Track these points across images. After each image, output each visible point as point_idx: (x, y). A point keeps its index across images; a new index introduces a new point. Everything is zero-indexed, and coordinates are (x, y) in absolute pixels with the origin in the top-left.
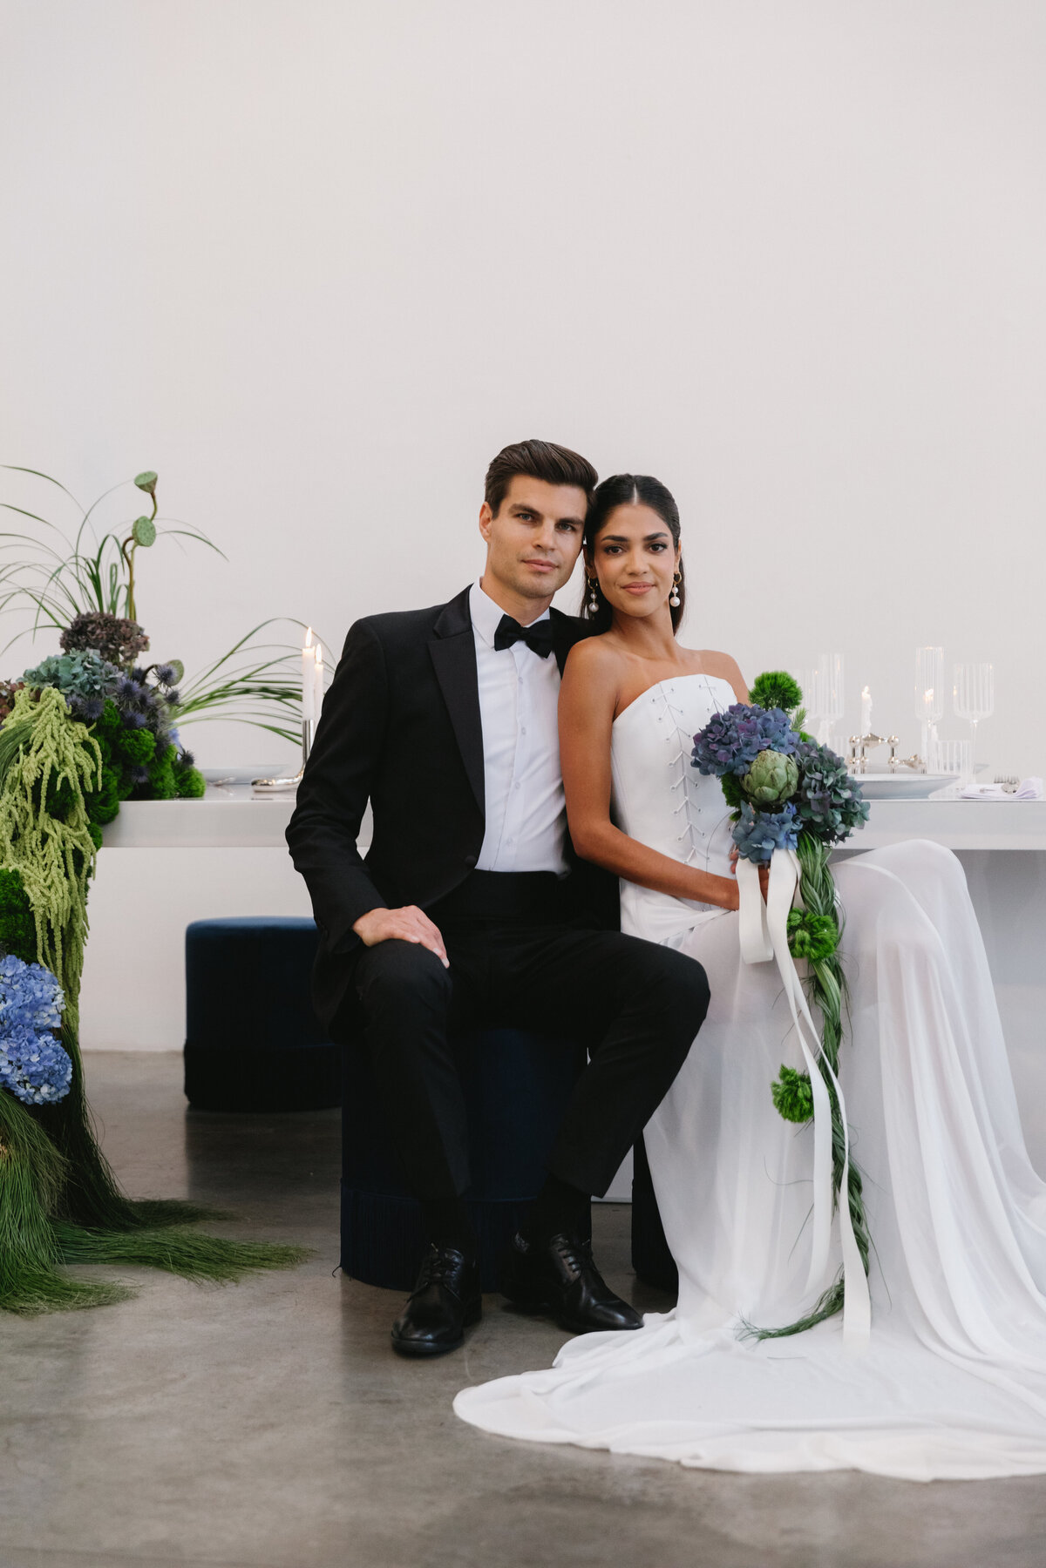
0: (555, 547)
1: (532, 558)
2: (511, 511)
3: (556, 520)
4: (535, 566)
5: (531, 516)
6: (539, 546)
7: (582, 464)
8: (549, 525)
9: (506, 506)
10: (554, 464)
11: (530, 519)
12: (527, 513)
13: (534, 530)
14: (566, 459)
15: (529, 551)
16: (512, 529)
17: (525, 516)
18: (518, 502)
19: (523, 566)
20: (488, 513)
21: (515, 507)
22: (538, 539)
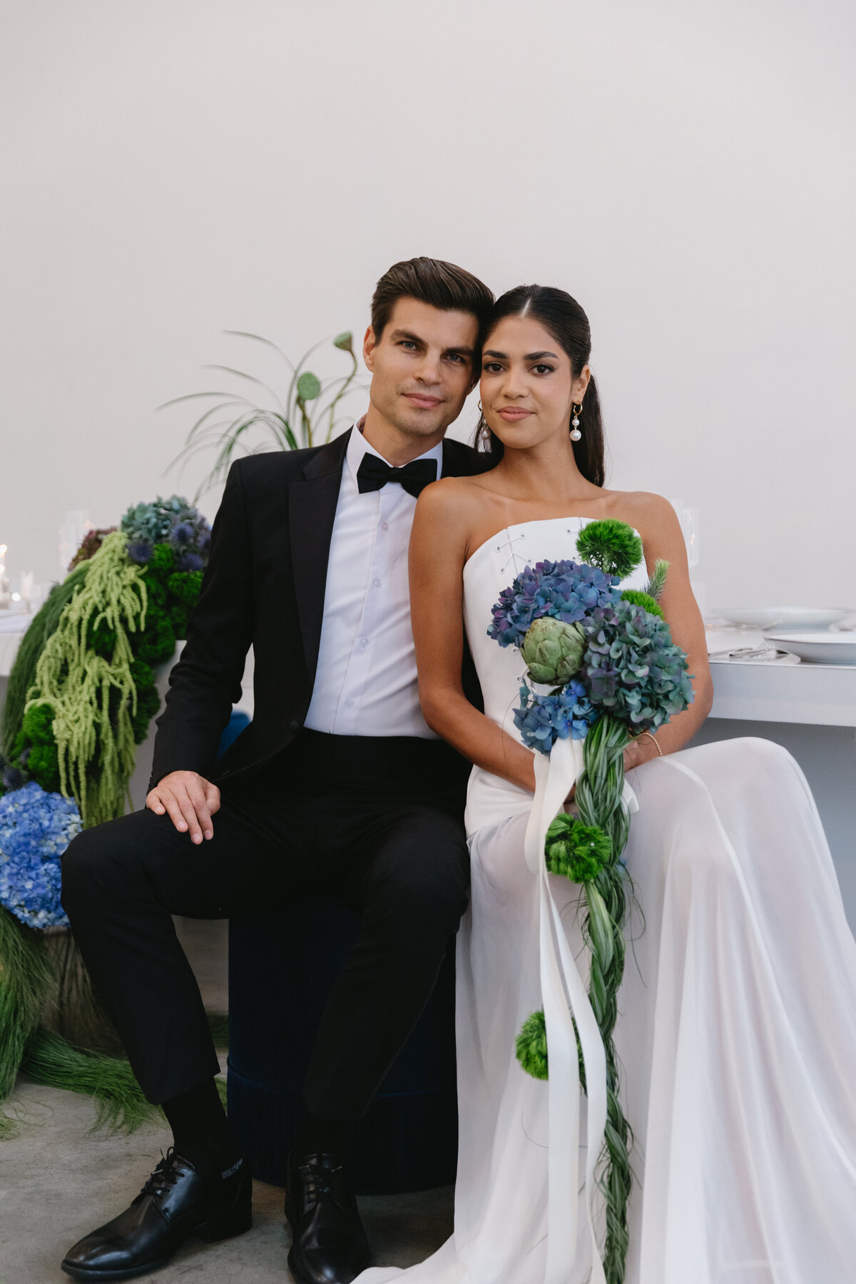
0: (440, 380)
1: (413, 392)
2: (392, 338)
3: (442, 350)
4: (415, 400)
5: (414, 344)
6: (420, 378)
7: (474, 286)
8: (434, 355)
9: (389, 331)
10: (441, 284)
11: (414, 348)
12: (409, 340)
13: (418, 360)
14: (455, 279)
15: (409, 383)
16: (393, 357)
17: (409, 345)
18: (401, 328)
19: (403, 400)
20: (372, 339)
21: (398, 333)
22: (421, 370)
